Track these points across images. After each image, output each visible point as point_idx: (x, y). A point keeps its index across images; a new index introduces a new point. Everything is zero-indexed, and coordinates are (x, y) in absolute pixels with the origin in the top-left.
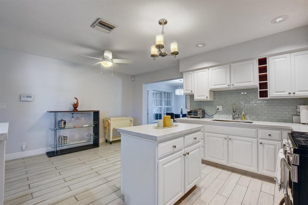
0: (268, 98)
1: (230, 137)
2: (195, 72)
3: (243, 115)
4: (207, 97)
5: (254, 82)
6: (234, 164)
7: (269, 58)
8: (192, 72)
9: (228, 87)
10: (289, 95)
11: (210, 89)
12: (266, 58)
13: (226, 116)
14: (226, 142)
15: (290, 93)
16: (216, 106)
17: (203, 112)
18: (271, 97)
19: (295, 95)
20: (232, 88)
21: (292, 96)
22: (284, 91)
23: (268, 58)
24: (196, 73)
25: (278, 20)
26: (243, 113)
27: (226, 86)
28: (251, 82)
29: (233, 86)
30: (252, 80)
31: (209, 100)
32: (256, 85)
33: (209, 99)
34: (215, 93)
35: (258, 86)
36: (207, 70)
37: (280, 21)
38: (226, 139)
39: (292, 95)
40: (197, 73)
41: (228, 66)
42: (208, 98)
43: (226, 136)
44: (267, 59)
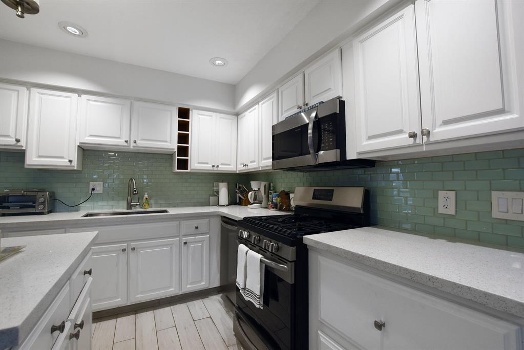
0: (189, 170)
1: (133, 244)
2: (34, 91)
3: (147, 199)
4: (70, 161)
5: (171, 143)
6: (140, 296)
7: (194, 110)
8: (23, 90)
9: (126, 144)
10: (212, 168)
11: (80, 143)
12: (189, 109)
13: (111, 203)
14: (123, 257)
15: (213, 166)
16: (89, 183)
17: (51, 197)
18: (192, 169)
19: (219, 169)
20: (132, 148)
21: (216, 170)
22: (207, 162)
23: (192, 111)
24: (37, 95)
25: (218, 62)
26: (146, 196)
27: (120, 142)
28: (166, 141)
29: (135, 145)
30: (168, 140)
31: (76, 168)
32: (174, 149)
33: (75, 165)
34: (87, 152)
35: (176, 150)
36: (75, 96)
37: (219, 65)
38: (124, 250)
39: (215, 168)
40: (43, 96)
41: (128, 103)
42: (73, 164)
43: (124, 245)
44: (190, 112)
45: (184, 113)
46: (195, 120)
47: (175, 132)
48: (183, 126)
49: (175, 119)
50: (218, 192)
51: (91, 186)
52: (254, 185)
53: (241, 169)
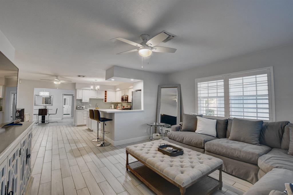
4: (89, 101)
8: (82, 90)
9: (96, 98)
18: (107, 102)
21: (111, 102)
30: (103, 97)
35: (104, 99)
45: (106, 92)
46: (108, 93)
47: (104, 95)
48: (106, 94)
49: (104, 93)
50: (112, 106)
51: (90, 105)
52: (119, 105)
53: (116, 102)
